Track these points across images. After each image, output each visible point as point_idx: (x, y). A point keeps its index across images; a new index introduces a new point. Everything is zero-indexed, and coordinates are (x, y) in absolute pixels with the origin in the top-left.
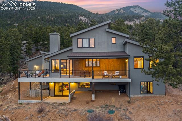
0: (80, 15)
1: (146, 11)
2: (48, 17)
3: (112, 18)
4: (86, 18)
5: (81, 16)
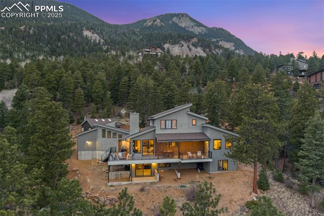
0: (84, 28)
1: (199, 25)
2: (22, 28)
3: (143, 37)
4: (97, 33)
5: (87, 29)
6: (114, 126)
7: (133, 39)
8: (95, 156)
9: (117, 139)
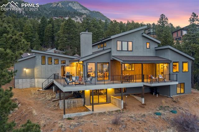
3: (51, 12)
6: (54, 52)
7: (45, 13)
8: (33, 84)
9: (60, 65)
